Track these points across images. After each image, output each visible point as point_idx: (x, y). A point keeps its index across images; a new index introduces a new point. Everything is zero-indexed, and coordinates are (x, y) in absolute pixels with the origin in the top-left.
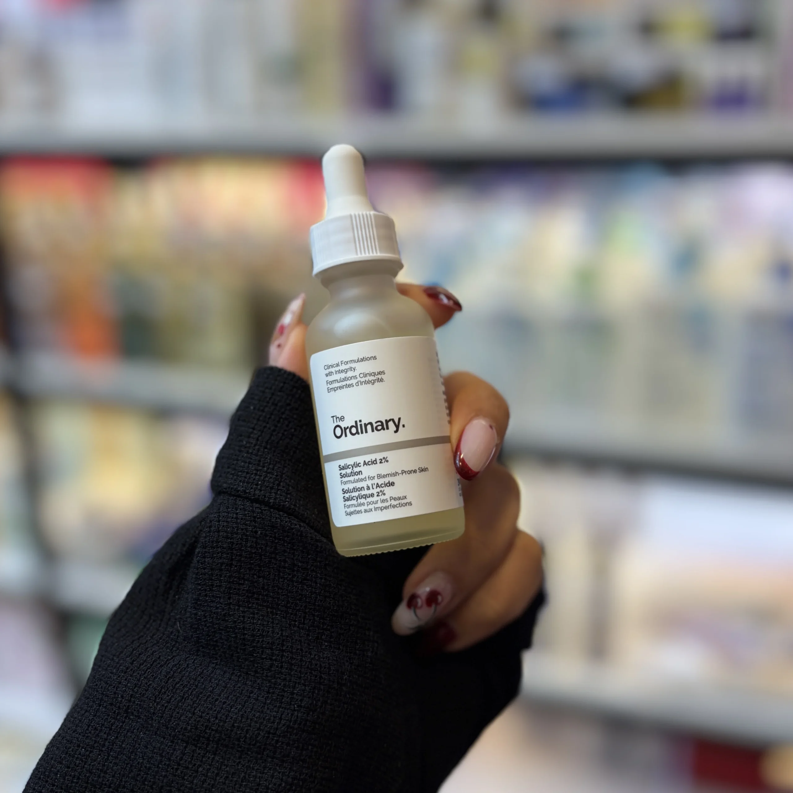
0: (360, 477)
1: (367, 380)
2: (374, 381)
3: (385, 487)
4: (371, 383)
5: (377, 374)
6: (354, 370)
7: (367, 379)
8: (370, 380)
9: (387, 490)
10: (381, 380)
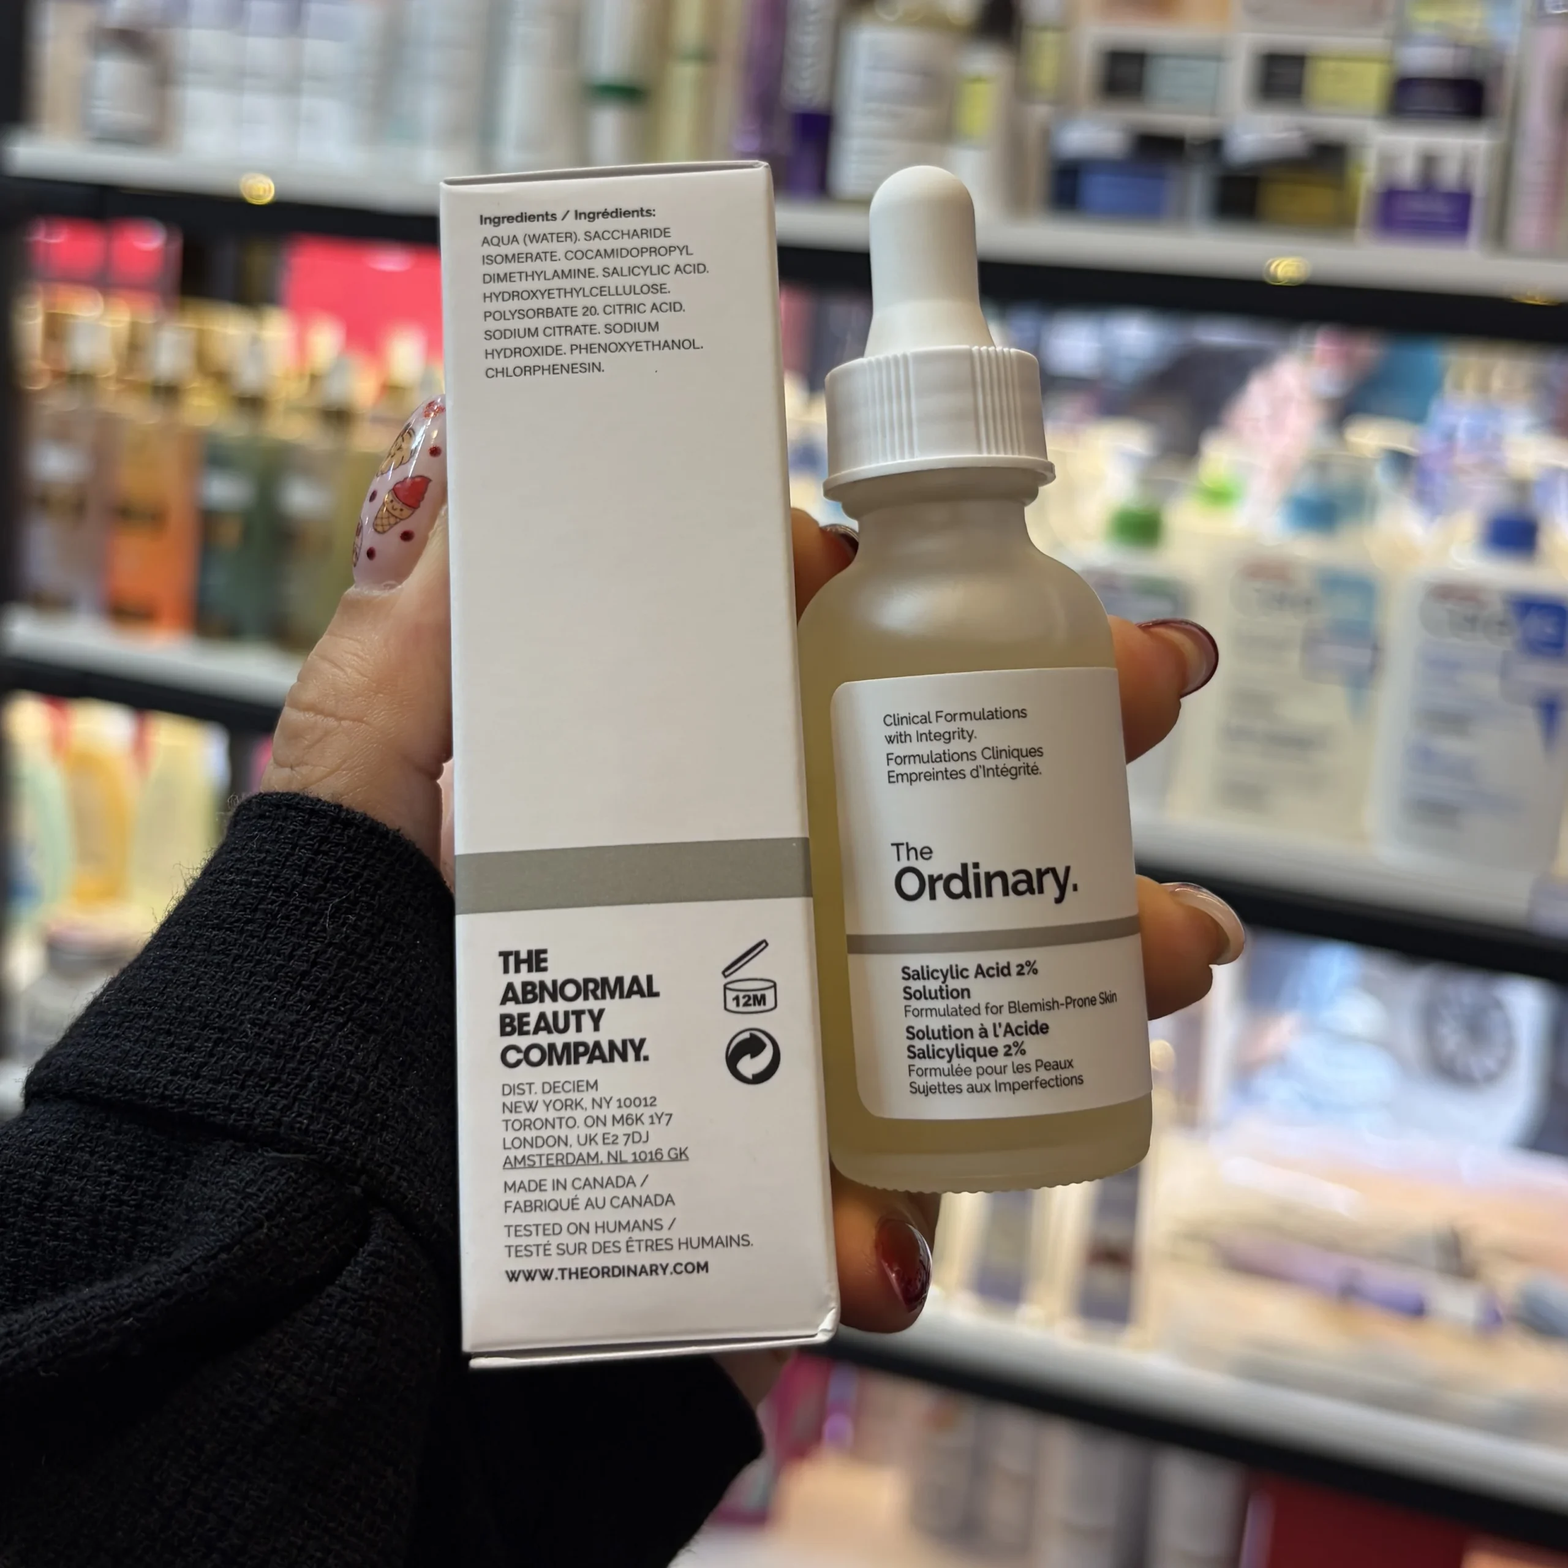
0: (965, 1003)
1: (1001, 766)
2: (1018, 770)
3: (1027, 1034)
4: (1009, 776)
5: (1024, 753)
6: (970, 737)
7: (1001, 763)
8: (1009, 767)
9: (1030, 1042)
10: (1034, 771)
